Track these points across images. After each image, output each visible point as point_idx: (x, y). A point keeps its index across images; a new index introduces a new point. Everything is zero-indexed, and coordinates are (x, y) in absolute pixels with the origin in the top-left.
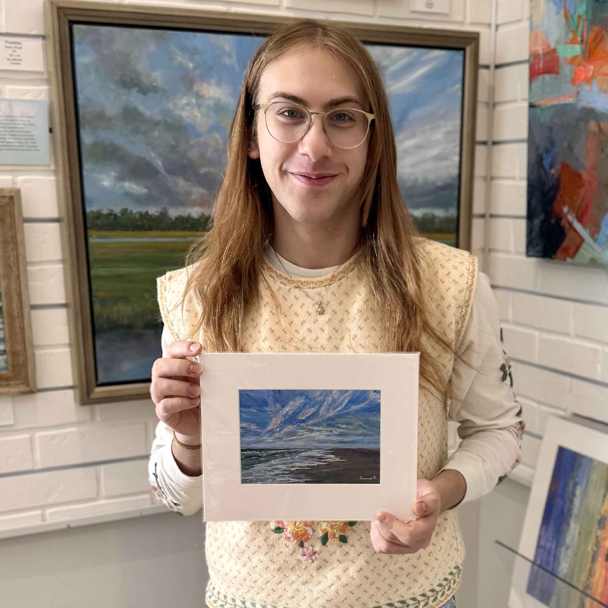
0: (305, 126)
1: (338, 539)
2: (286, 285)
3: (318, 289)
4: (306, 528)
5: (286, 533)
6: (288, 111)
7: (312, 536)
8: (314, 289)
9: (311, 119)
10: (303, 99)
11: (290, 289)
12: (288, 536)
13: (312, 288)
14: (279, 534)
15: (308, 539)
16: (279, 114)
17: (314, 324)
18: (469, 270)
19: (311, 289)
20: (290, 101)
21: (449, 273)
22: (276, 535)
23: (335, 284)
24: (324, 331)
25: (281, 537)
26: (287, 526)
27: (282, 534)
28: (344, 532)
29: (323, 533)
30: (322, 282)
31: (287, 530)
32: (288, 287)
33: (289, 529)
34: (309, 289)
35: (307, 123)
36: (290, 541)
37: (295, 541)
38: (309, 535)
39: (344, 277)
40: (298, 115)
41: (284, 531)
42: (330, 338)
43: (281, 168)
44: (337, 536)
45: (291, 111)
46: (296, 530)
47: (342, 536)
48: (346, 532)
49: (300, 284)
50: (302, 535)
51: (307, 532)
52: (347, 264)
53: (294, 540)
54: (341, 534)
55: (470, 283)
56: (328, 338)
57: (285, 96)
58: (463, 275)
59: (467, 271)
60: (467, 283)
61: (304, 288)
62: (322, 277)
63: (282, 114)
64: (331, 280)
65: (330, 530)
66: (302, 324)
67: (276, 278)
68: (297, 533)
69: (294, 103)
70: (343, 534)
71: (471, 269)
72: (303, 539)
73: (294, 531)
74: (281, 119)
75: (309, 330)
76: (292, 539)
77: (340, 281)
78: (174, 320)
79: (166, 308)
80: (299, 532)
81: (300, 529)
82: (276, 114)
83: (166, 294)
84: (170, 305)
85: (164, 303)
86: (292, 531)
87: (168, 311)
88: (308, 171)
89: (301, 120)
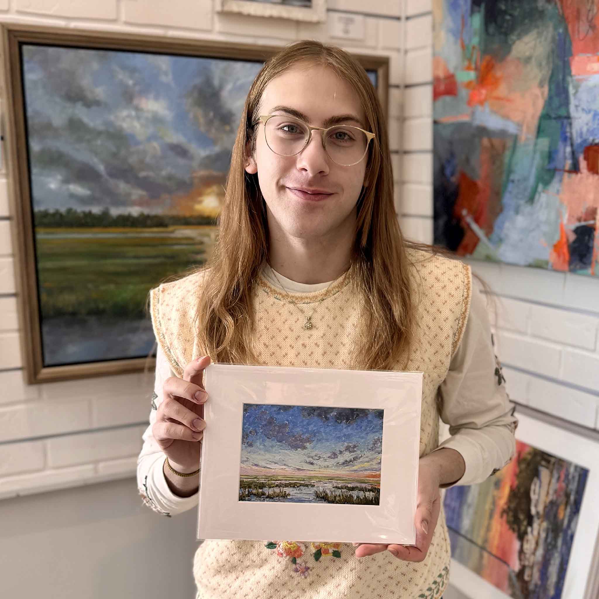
0: (304, 142)
1: (332, 554)
2: (280, 300)
3: (313, 304)
4: (298, 545)
5: (279, 549)
6: (289, 126)
7: (304, 552)
8: (308, 304)
9: (311, 134)
10: (303, 114)
11: (284, 304)
12: (281, 552)
13: (306, 303)
14: (272, 550)
15: (300, 555)
16: (278, 129)
17: (308, 339)
18: (464, 283)
19: (306, 304)
20: (291, 116)
21: (445, 286)
22: (269, 551)
23: (329, 299)
24: (318, 346)
25: (274, 552)
26: (279, 542)
27: (274, 550)
28: (338, 548)
29: (316, 550)
30: (316, 297)
31: (279, 546)
32: (282, 303)
33: (282, 545)
34: (304, 305)
35: (307, 138)
36: (282, 557)
37: (288, 557)
38: (302, 552)
39: (338, 291)
40: (298, 131)
41: (276, 547)
42: (325, 353)
43: (278, 183)
44: (331, 551)
45: (291, 126)
46: (289, 546)
47: (336, 551)
48: (339, 547)
49: (294, 300)
50: (295, 552)
51: (300, 548)
52: (341, 279)
53: (287, 556)
54: (334, 550)
55: (465, 296)
56: (323, 353)
57: (287, 110)
58: (458, 288)
59: (463, 284)
60: (463, 296)
61: (299, 304)
62: (317, 292)
63: (282, 128)
64: (326, 295)
65: (324, 546)
66: (297, 339)
67: (270, 293)
68: (290, 549)
69: (295, 118)
70: (337, 550)
71: (466, 282)
72: (296, 556)
73: (286, 547)
74: (281, 134)
75: (303, 345)
76: (284, 555)
77: (335, 296)
78: (166, 333)
79: (158, 320)
80: (292, 548)
81: (292, 545)
82: (275, 128)
83: (159, 306)
84: (163, 318)
85: (156, 315)
86: (284, 547)
87: (160, 324)
88: (304, 186)
89: (301, 135)
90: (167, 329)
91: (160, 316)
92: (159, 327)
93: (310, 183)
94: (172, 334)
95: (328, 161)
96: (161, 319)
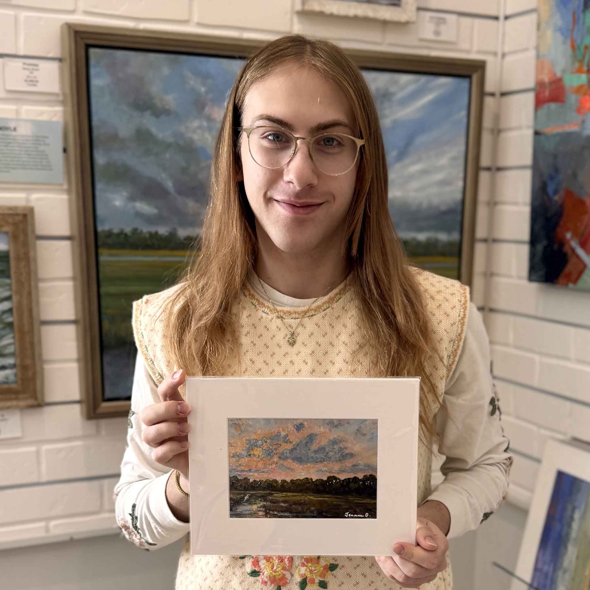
0: (291, 151)
1: (318, 584)
2: (268, 314)
3: (301, 320)
4: (284, 573)
5: (263, 577)
6: (274, 135)
7: (290, 580)
8: (296, 320)
9: (296, 144)
10: (288, 123)
11: (272, 318)
12: (265, 580)
13: (294, 318)
14: (256, 578)
15: (285, 584)
16: (263, 138)
17: (296, 356)
18: (460, 302)
19: (294, 320)
20: (275, 125)
21: (440, 305)
22: (252, 579)
23: (319, 315)
24: (307, 363)
25: (258, 580)
26: (263, 570)
27: (258, 578)
28: (324, 578)
29: (301, 578)
30: (305, 312)
31: (263, 574)
32: (270, 317)
33: (266, 573)
34: (292, 320)
35: (293, 148)
36: (266, 585)
37: (273, 585)
38: (288, 580)
39: (329, 307)
40: (284, 139)
41: (260, 575)
42: (314, 371)
43: (265, 194)
44: (317, 581)
45: (276, 134)
46: (274, 574)
47: (322, 581)
48: (326, 577)
49: (282, 314)
50: (280, 580)
51: (286, 576)
52: (331, 294)
53: (271, 584)
54: (320, 580)
55: (462, 315)
56: (311, 371)
57: (269, 119)
58: (454, 307)
59: (459, 303)
60: (459, 316)
61: (287, 319)
62: (306, 307)
63: (266, 137)
65: (309, 575)
66: (285, 355)
67: (258, 306)
68: (275, 576)
69: (280, 126)
70: (323, 580)
71: (463, 302)
72: (281, 584)
73: (271, 576)
74: (265, 143)
75: (291, 362)
76: (269, 583)
77: (325, 312)
78: (149, 345)
79: (140, 332)
80: (277, 577)
81: (277, 573)
82: (259, 138)
83: (141, 318)
84: (145, 329)
85: (139, 326)
86: (269, 575)
87: (143, 336)
88: (292, 199)
89: (287, 144)
90: (150, 341)
91: (142, 327)
92: (141, 339)
93: (298, 195)
94: (155, 345)
95: (316, 172)
96: (143, 330)
